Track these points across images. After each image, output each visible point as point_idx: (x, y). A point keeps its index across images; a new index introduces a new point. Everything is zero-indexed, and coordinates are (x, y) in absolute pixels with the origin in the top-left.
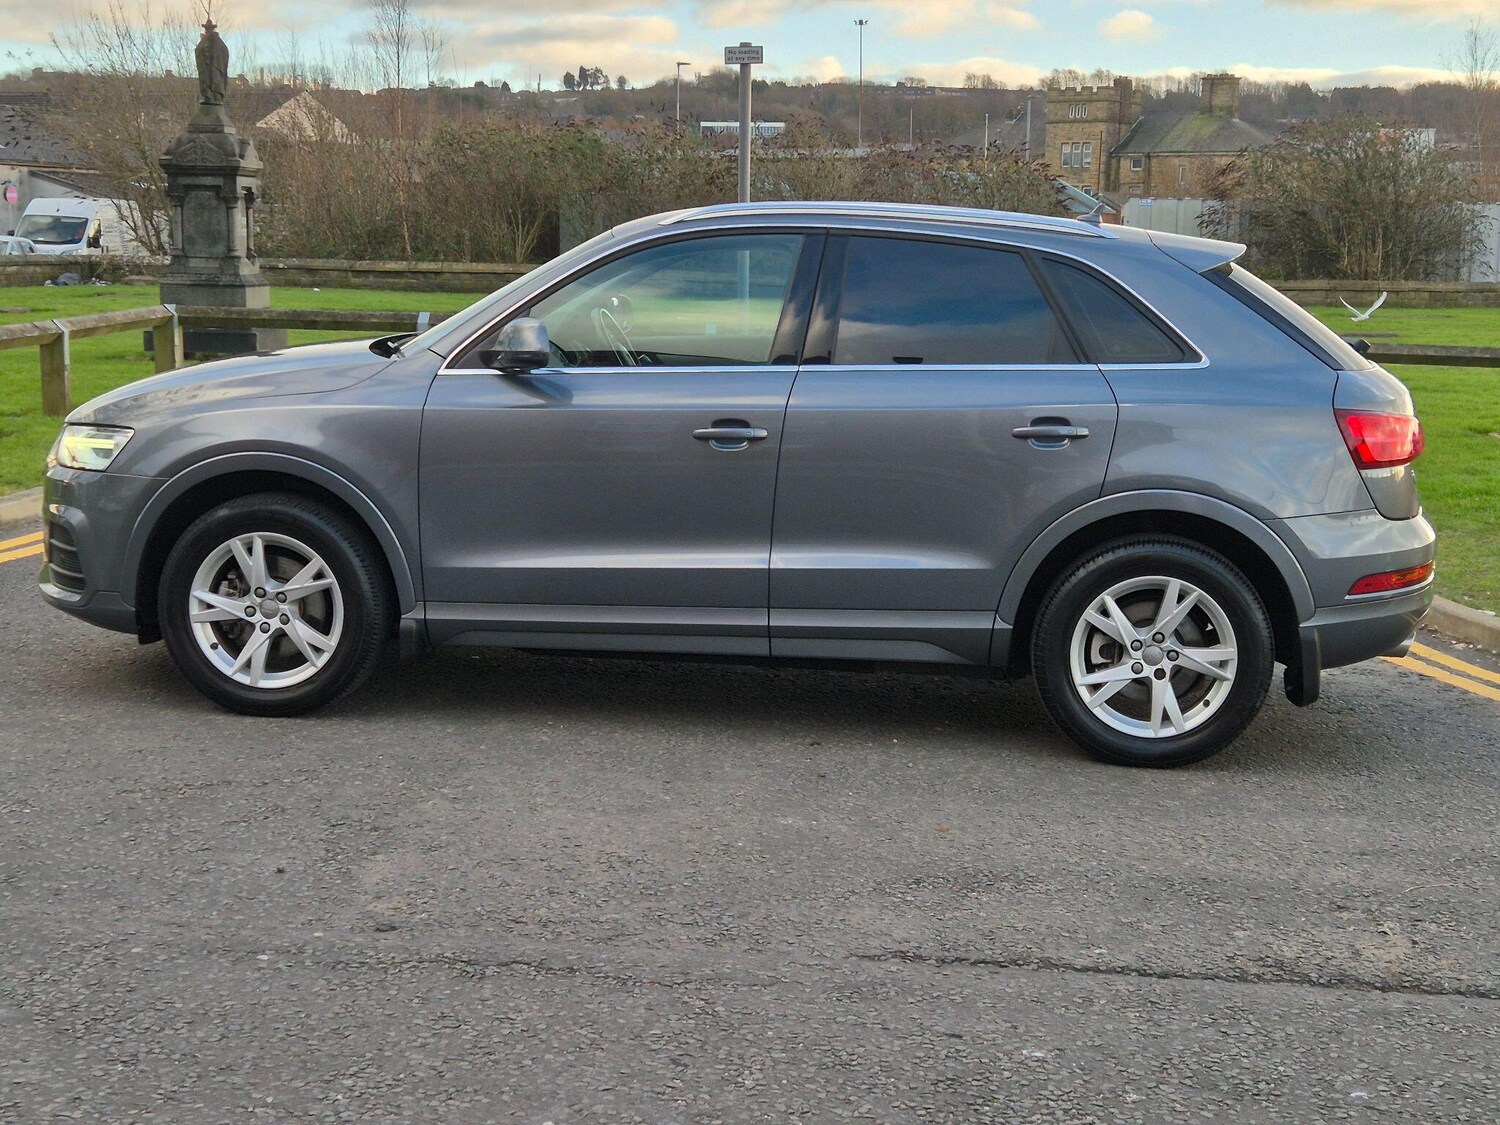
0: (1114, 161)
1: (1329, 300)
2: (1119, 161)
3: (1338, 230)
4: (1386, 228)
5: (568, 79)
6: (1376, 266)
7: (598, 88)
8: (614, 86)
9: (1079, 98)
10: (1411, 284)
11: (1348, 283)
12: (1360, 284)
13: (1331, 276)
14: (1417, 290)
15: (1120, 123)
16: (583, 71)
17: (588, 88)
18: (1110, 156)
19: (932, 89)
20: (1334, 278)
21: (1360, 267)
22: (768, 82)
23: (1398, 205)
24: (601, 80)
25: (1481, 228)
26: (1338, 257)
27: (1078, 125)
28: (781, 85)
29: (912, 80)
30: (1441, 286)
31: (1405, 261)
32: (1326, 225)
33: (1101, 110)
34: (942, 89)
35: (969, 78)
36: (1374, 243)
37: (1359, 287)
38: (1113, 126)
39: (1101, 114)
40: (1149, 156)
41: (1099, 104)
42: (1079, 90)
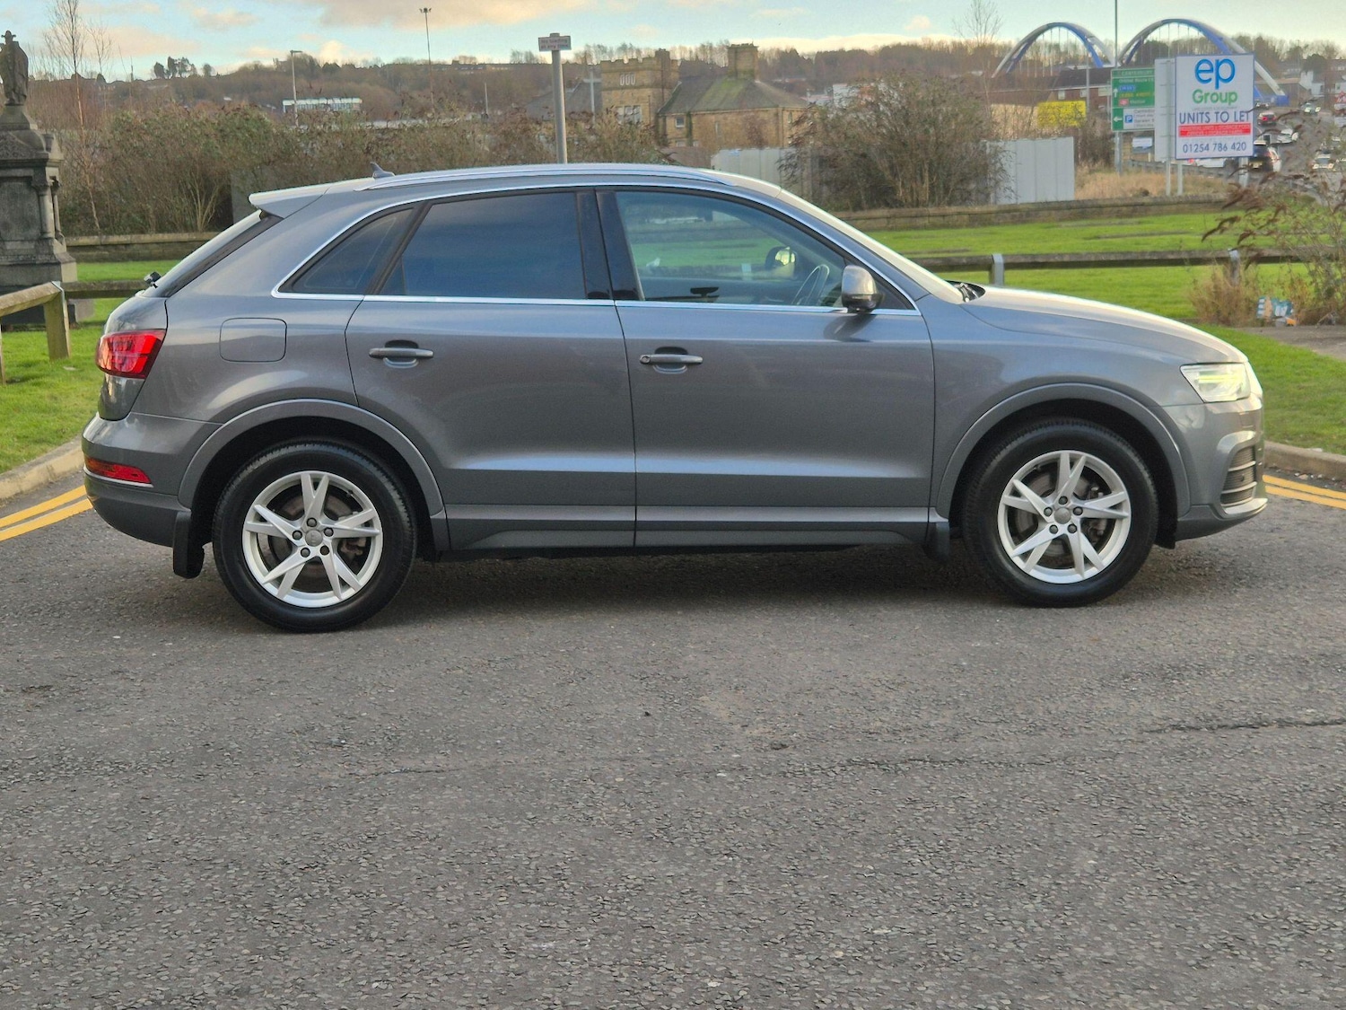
0: (661, 120)
1: (890, 226)
2: (665, 121)
3: (892, 167)
4: (931, 164)
5: (158, 68)
6: (925, 196)
7: (187, 75)
8: (201, 73)
9: (627, 68)
10: (954, 209)
11: (905, 211)
12: (914, 211)
13: (887, 205)
14: (959, 213)
15: (663, 88)
16: (170, 61)
17: (177, 75)
18: (657, 116)
19: (483, 65)
20: (892, 207)
21: (912, 197)
22: (340, 64)
23: (938, 145)
24: (189, 68)
25: (1003, 161)
26: (894, 190)
27: (628, 91)
28: (351, 66)
29: (465, 58)
30: (977, 209)
31: (947, 190)
32: (883, 164)
34: (493, 65)
35: (514, 54)
36: (922, 177)
37: (914, 213)
38: (658, 91)
39: (647, 81)
40: (689, 115)
41: (645, 73)
42: (640, 60)
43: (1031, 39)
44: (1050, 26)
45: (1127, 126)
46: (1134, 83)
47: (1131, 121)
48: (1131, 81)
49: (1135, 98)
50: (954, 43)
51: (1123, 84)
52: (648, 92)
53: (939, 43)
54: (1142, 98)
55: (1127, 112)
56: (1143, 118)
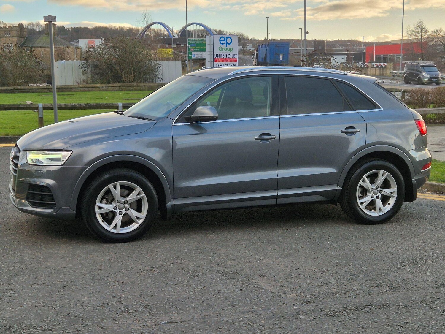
1: (120, 89)
3: (120, 69)
4: (134, 69)
6: (132, 79)
9: (7, 30)
10: (142, 84)
11: (125, 84)
12: (129, 84)
13: (119, 82)
14: (144, 86)
15: (21, 38)
20: (120, 83)
21: (128, 80)
23: (137, 62)
25: (158, 68)
26: (121, 77)
27: (8, 38)
30: (150, 84)
31: (140, 78)
32: (118, 68)
33: (15, 34)
36: (131, 73)
37: (129, 85)
38: (19, 39)
39: (15, 35)
40: (31, 48)
41: (14, 32)
42: (7, 27)
43: (148, 27)
44: (155, 23)
45: (193, 58)
46: (195, 43)
47: (194, 56)
48: (194, 43)
49: (196, 49)
50: (120, 27)
51: (192, 43)
52: (15, 39)
53: (115, 27)
54: (198, 49)
55: (193, 53)
56: (198, 55)
